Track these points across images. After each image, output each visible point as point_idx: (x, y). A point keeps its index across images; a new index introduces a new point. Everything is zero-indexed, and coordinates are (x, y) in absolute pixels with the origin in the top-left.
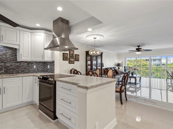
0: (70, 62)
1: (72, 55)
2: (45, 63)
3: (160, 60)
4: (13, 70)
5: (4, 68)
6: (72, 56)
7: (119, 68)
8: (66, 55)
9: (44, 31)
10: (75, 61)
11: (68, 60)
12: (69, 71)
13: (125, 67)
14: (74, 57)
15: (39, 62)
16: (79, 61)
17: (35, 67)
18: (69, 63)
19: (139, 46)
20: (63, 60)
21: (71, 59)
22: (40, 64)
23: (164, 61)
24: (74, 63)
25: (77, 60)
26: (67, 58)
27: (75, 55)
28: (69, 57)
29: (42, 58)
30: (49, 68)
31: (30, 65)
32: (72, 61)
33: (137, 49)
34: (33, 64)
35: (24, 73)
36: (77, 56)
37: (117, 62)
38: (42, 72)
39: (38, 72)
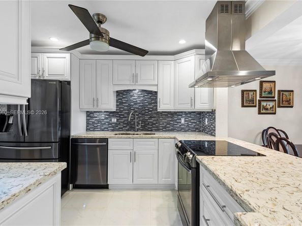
0: (262, 112)
1: (270, 92)
2: (201, 115)
4: (151, 125)
5: (140, 122)
6: (268, 95)
8: (251, 93)
9: (194, 51)
10: (279, 106)
11: (255, 106)
12: (258, 132)
14: (276, 98)
15: (190, 113)
16: (292, 107)
17: (183, 121)
18: (260, 113)
20: (243, 106)
21: (264, 104)
22: (193, 115)
24: (275, 113)
25: (285, 104)
26: (252, 101)
27: (279, 91)
28: (258, 98)
29: (192, 105)
30: (207, 124)
31: (176, 117)
32: (269, 107)
34: (180, 115)
35: (166, 131)
36: (287, 93)
38: (195, 131)
39: (188, 131)
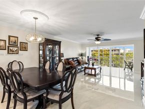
0: (10, 52)
1: (15, 43)
3: (119, 50)
7: (82, 58)
10: (20, 50)
11: (5, 50)
13: (88, 57)
14: (19, 46)
16: (27, 50)
18: (8, 53)
19: (98, 35)
21: (11, 48)
23: (122, 51)
24: (18, 54)
25: (23, 49)
27: (20, 42)
28: (7, 45)
32: (14, 50)
33: (96, 38)
36: (24, 44)
37: (80, 52)
